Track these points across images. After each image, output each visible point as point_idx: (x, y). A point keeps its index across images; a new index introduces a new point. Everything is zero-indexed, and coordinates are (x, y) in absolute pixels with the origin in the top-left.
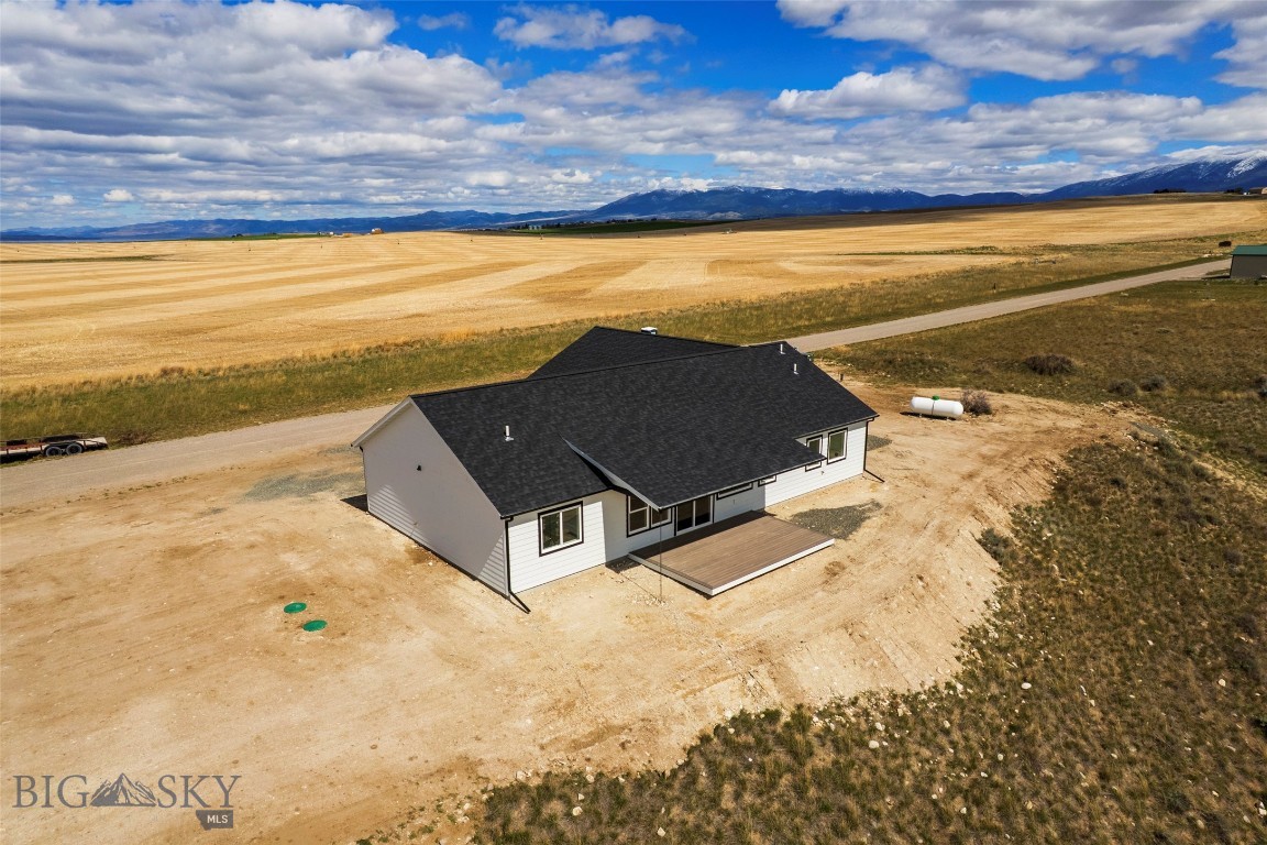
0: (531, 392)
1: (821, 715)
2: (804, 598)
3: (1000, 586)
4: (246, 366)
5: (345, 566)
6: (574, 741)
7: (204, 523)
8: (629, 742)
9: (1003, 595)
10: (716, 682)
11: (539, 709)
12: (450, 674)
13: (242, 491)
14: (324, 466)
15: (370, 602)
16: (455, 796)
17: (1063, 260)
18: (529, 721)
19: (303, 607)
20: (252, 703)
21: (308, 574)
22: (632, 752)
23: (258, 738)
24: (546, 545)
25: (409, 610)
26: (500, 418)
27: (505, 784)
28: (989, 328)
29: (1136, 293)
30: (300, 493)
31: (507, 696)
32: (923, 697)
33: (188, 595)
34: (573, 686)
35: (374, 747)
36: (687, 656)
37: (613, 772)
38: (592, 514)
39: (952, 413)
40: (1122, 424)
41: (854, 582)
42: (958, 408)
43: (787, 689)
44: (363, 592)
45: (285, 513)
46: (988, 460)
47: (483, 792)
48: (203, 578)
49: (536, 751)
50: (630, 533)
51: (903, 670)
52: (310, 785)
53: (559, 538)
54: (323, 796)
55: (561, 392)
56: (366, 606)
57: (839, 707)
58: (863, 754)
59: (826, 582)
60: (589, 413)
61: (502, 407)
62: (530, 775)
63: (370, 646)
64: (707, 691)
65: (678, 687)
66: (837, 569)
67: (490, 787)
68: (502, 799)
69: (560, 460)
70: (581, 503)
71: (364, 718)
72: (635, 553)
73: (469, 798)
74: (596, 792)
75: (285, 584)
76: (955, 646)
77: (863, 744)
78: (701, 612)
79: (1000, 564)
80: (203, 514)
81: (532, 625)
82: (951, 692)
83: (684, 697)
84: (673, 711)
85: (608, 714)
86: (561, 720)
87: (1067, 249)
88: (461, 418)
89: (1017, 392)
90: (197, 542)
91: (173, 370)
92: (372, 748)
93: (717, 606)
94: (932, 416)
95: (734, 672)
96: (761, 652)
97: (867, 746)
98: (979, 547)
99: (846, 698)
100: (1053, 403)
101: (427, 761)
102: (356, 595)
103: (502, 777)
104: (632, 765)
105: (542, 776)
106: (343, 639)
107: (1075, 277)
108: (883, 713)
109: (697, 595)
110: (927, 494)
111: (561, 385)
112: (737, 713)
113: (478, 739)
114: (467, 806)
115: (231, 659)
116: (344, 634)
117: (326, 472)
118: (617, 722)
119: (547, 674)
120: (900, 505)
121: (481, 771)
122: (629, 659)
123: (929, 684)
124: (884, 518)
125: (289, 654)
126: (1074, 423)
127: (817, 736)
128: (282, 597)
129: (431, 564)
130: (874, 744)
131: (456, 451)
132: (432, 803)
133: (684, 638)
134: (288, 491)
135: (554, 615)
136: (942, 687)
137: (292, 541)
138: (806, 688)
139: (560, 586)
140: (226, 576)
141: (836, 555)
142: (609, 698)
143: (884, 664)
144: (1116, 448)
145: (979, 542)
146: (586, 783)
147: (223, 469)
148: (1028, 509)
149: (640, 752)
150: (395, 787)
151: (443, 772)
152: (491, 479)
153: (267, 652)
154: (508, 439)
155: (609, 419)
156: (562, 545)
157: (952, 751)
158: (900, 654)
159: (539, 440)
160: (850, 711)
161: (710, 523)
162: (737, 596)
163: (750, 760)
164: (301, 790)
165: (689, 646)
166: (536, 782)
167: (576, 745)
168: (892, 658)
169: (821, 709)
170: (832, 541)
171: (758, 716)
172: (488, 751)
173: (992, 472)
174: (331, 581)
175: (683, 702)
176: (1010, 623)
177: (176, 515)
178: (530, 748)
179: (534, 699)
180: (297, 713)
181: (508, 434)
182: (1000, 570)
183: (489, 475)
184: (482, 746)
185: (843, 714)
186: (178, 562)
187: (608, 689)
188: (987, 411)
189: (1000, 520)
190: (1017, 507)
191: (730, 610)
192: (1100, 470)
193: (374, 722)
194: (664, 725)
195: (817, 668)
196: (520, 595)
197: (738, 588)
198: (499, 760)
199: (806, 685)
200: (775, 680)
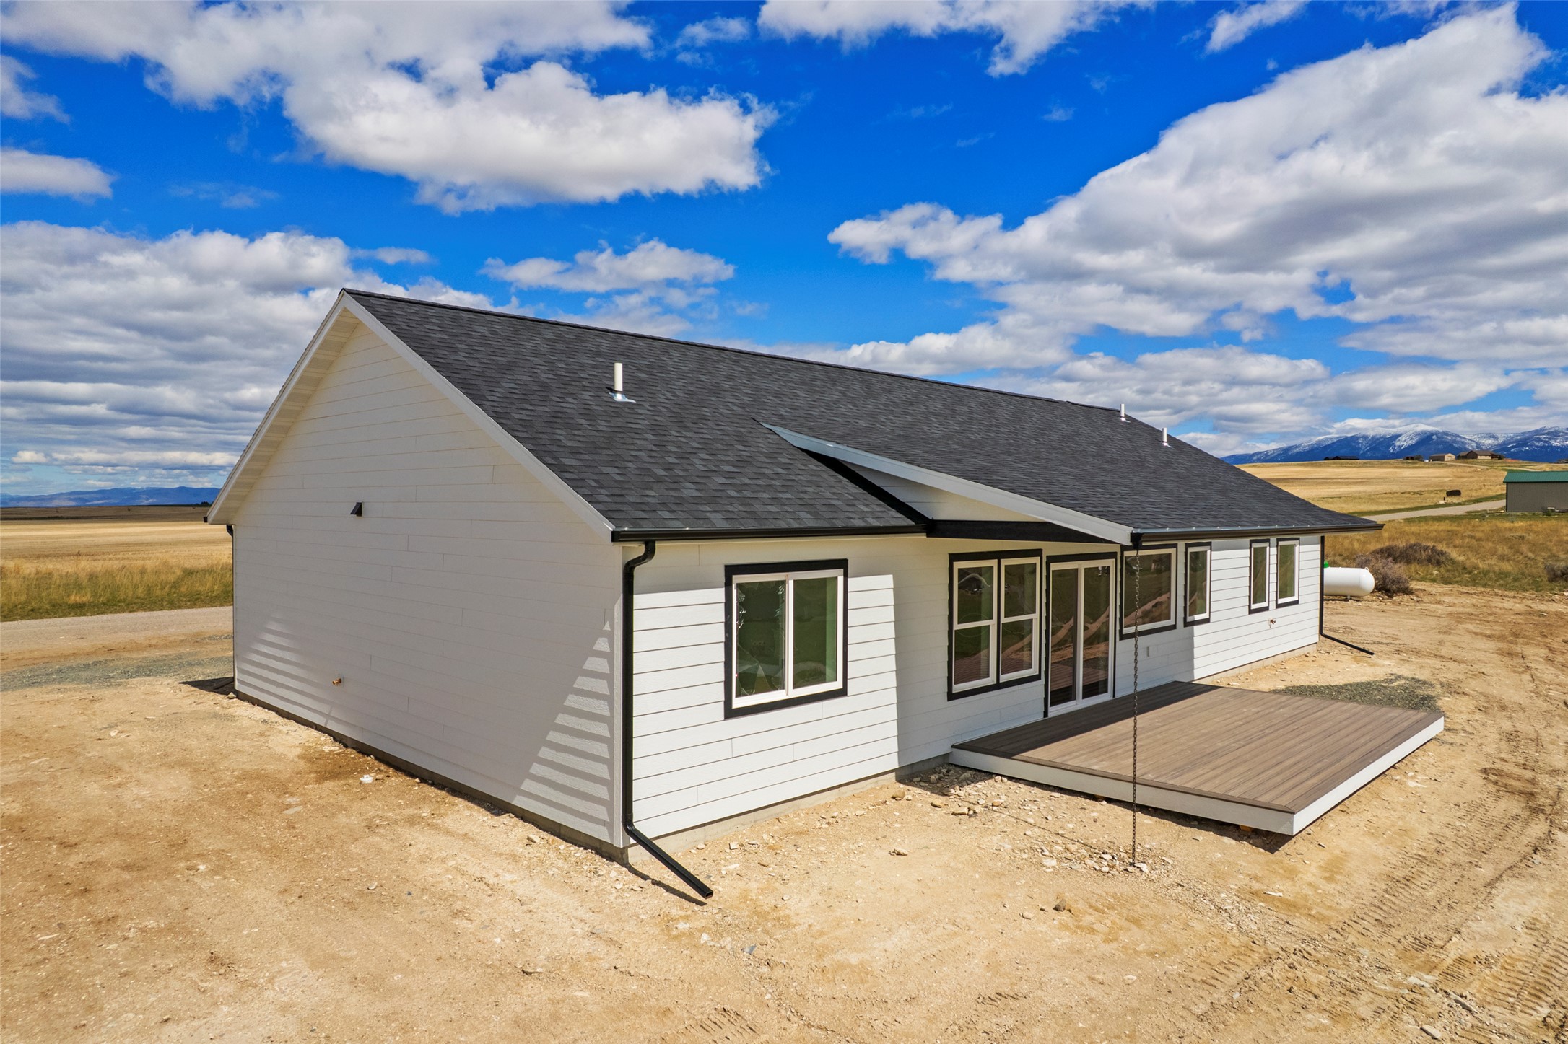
2: (1539, 847)
5: (93, 789)
14: (182, 651)
24: (748, 684)
26: (595, 367)
38: (871, 609)
39: (1358, 587)
42: (1365, 578)
44: (106, 851)
50: (955, 687)
53: (780, 664)
56: (87, 891)
59: (1535, 810)
61: (598, 354)
66: (1517, 783)
70: (845, 561)
72: (962, 748)
81: (727, 942)
100: (1485, 589)
110: (1484, 671)
117: (180, 657)
126: (1557, 607)
129: (367, 779)
134: (68, 679)
139: (783, 827)
141: (1473, 758)
154: (620, 398)
156: (793, 690)
159: (703, 417)
161: (1111, 693)
162: (1340, 841)
165: (1361, 1006)
181: (619, 385)
196: (665, 846)
197: (1329, 822)
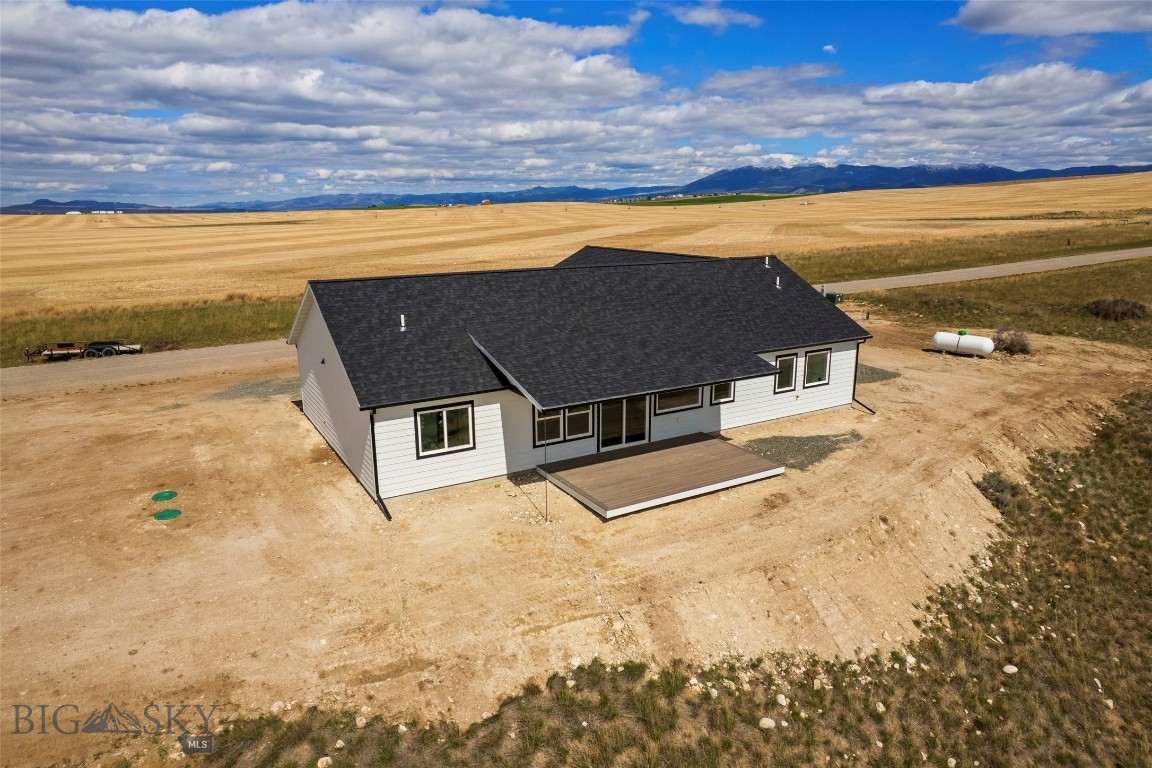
1: (704, 676)
3: (997, 540)
6: (365, 672)
7: (158, 415)
8: (431, 682)
9: (999, 551)
10: (571, 619)
11: (342, 629)
12: (265, 578)
13: (215, 392)
15: (239, 496)
18: (324, 642)
19: (173, 495)
21: (204, 465)
22: (431, 695)
24: (425, 448)
27: (254, 716)
31: (314, 609)
32: (855, 667)
33: (80, 477)
34: (394, 606)
35: (133, 653)
36: (548, 585)
37: (394, 717)
38: (488, 417)
39: (980, 350)
41: (794, 518)
42: (986, 343)
43: (666, 639)
45: (233, 410)
46: (1012, 399)
47: (222, 722)
48: (109, 462)
49: (314, 678)
50: (539, 443)
51: (834, 630)
55: (485, 288)
57: (732, 668)
58: (750, 734)
59: (759, 515)
60: (511, 310)
62: (290, 707)
63: (204, 540)
64: (554, 631)
65: (522, 621)
67: (234, 717)
71: (145, 617)
74: (361, 740)
75: (175, 473)
76: (917, 607)
77: (753, 722)
79: (1002, 513)
80: (164, 408)
81: (387, 533)
82: (897, 665)
83: (524, 634)
84: (503, 650)
85: (422, 644)
86: (362, 645)
89: (1069, 334)
91: (238, 296)
92: (130, 653)
93: (612, 531)
94: (957, 353)
95: (600, 610)
96: (644, 589)
97: (758, 724)
98: (976, 492)
99: (746, 659)
100: (1113, 347)
101: (181, 676)
102: (231, 488)
103: (255, 706)
104: (424, 712)
105: (305, 710)
106: (184, 531)
108: (792, 683)
109: (594, 517)
111: (487, 282)
112: (587, 662)
113: (254, 655)
116: (189, 526)
118: (426, 656)
119: (373, 589)
120: (885, 438)
121: (236, 695)
122: (476, 581)
123: (867, 652)
125: (120, 542)
126: (1136, 367)
127: (689, 702)
128: (161, 485)
129: (326, 464)
130: (767, 723)
133: (554, 564)
134: (253, 393)
136: (885, 658)
137: (217, 435)
138: (692, 640)
140: (130, 462)
142: (431, 625)
143: (809, 621)
145: (978, 485)
146: (353, 728)
147: (216, 373)
148: (1055, 455)
149: (442, 697)
151: (191, 691)
152: (365, 368)
153: (101, 538)
154: (403, 329)
155: (532, 318)
156: (446, 449)
157: (880, 745)
158: (834, 610)
160: (745, 676)
161: (646, 441)
162: (641, 521)
163: (585, 724)
165: (556, 574)
166: (293, 717)
167: (366, 678)
168: (822, 614)
169: (707, 669)
170: (781, 470)
171: (614, 668)
173: (1016, 411)
174: (219, 473)
175: (520, 641)
176: (1002, 586)
177: (141, 408)
178: (309, 674)
179: (343, 617)
180: (79, 605)
181: (403, 324)
182: (1001, 521)
183: (365, 364)
184: (255, 664)
185: (735, 679)
186: (101, 448)
187: (435, 614)
188: (1025, 350)
189: (1013, 464)
190: (1040, 452)
191: (625, 537)
193: (152, 623)
194: (485, 665)
195: (714, 616)
197: (646, 513)
198: (263, 684)
199: (692, 636)
200: (652, 625)
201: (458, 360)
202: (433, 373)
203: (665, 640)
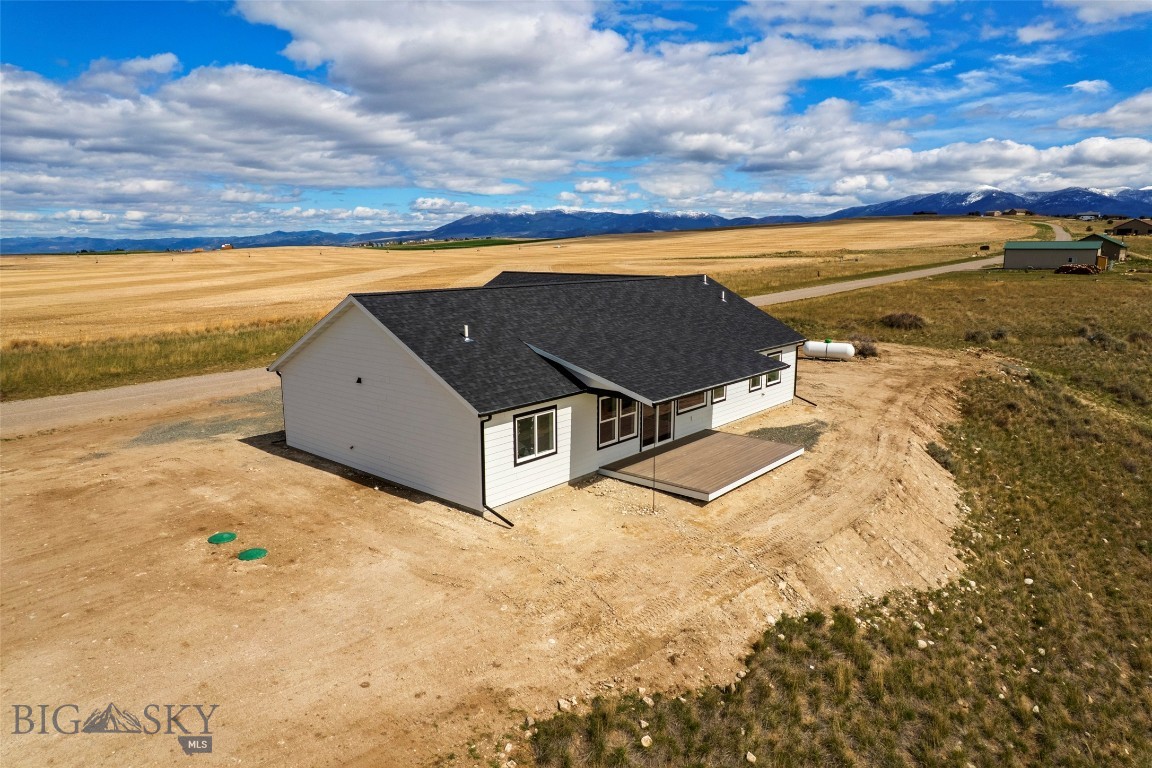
0: (479, 299)
1: (861, 614)
2: (800, 502)
3: (961, 492)
4: (112, 340)
5: (274, 496)
6: (613, 659)
7: (84, 467)
8: (678, 656)
9: (967, 498)
10: (748, 586)
11: (559, 628)
12: (440, 596)
13: (129, 438)
14: (219, 414)
15: (315, 527)
16: (489, 736)
17: (862, 259)
18: (553, 641)
19: (232, 537)
20: (186, 645)
21: (229, 504)
22: (684, 667)
23: (204, 685)
24: (521, 455)
25: (368, 533)
26: (454, 320)
27: (547, 717)
28: (832, 301)
29: (937, 278)
30: (197, 436)
31: (516, 614)
32: (946, 594)
33: (76, 534)
34: (590, 599)
35: (365, 685)
36: (705, 562)
37: (670, 692)
38: (566, 421)
39: (845, 353)
40: (992, 363)
41: (840, 486)
42: (849, 348)
44: (304, 518)
45: (187, 453)
46: (899, 390)
47: (525, 727)
48: (94, 516)
49: (573, 674)
50: (601, 445)
51: (917, 568)
52: (290, 739)
53: (533, 446)
54: (310, 753)
55: (511, 302)
56: (312, 532)
57: (873, 607)
58: (916, 655)
59: (813, 487)
60: (544, 322)
61: (453, 310)
62: (575, 702)
63: (330, 572)
64: (742, 596)
65: (709, 594)
66: (817, 476)
67: (531, 722)
68: (548, 736)
69: (527, 362)
70: (555, 407)
71: (344, 651)
72: (603, 468)
73: (509, 737)
74: (659, 717)
75: (203, 516)
76: (949, 545)
77: (912, 645)
78: (700, 519)
79: (952, 472)
80: (82, 459)
81: (520, 539)
82: (968, 589)
83: (720, 603)
84: (713, 620)
85: (642, 627)
86: (590, 637)
87: (861, 252)
88: (411, 318)
89: (888, 341)
90: (80, 484)
91: (25, 343)
92: (363, 687)
93: (715, 512)
94: (824, 359)
95: (763, 575)
96: (781, 554)
97: (917, 645)
98: (930, 458)
99: (876, 598)
100: (924, 349)
101: (439, 697)
102: (296, 522)
103: (540, 709)
104: (688, 683)
105: (589, 703)
106: (293, 567)
107: (880, 269)
108: (915, 612)
110: (862, 415)
111: (508, 296)
112: (779, 618)
113: (496, 666)
114: (509, 747)
115: (147, 597)
116: (292, 561)
117: (224, 418)
118: (656, 635)
119: (556, 588)
120: (842, 422)
121: (513, 702)
122: (644, 568)
123: (945, 582)
124: (835, 434)
125: (227, 586)
126: (952, 363)
127: (865, 638)
128: (202, 529)
129: (377, 488)
130: (922, 644)
131: (413, 348)
132: (463, 746)
133: (694, 544)
134: (184, 436)
135: (540, 527)
136: (957, 583)
137: (201, 476)
138: (835, 590)
139: (535, 502)
140: (125, 513)
141: (809, 464)
142: (638, 610)
143: (898, 563)
144: (998, 380)
145: (927, 452)
146: (645, 707)
147: (100, 420)
148: (951, 428)
149: (692, 667)
150: (407, 732)
151: (465, 708)
152: (459, 377)
153: (196, 585)
154: (467, 339)
155: (565, 328)
156: (538, 455)
157: (995, 647)
158: (909, 553)
159: (500, 344)
160: (885, 611)
161: (672, 439)
162: (730, 502)
163: (812, 667)
164: (278, 747)
165: (704, 552)
166: (584, 711)
167: (617, 663)
168: (904, 556)
169: (858, 610)
170: (802, 451)
171: (800, 620)
172: (513, 678)
173: (907, 397)
174: (260, 510)
175: (720, 609)
176: (985, 524)
177: (47, 462)
178: (564, 671)
179: (552, 616)
180: (252, 653)
181: (467, 335)
182: (954, 478)
183: (456, 373)
184: (504, 673)
185: (880, 615)
186: (57, 504)
187: (632, 600)
188: (874, 354)
189: (934, 436)
190: (941, 426)
191: (729, 516)
192: (993, 397)
193: (358, 655)
194: (709, 634)
195: (840, 568)
196: (496, 510)
197: (730, 495)
198: (531, 688)
199: (834, 586)
200: (804, 581)
201: (532, 367)
202: (520, 380)
203: (820, 591)
